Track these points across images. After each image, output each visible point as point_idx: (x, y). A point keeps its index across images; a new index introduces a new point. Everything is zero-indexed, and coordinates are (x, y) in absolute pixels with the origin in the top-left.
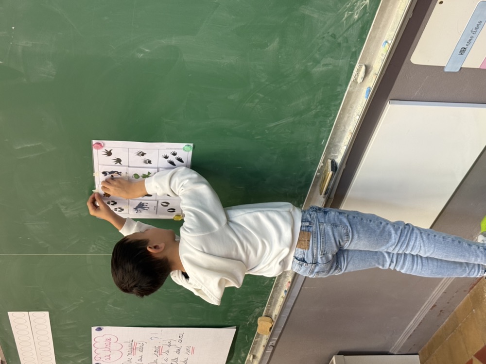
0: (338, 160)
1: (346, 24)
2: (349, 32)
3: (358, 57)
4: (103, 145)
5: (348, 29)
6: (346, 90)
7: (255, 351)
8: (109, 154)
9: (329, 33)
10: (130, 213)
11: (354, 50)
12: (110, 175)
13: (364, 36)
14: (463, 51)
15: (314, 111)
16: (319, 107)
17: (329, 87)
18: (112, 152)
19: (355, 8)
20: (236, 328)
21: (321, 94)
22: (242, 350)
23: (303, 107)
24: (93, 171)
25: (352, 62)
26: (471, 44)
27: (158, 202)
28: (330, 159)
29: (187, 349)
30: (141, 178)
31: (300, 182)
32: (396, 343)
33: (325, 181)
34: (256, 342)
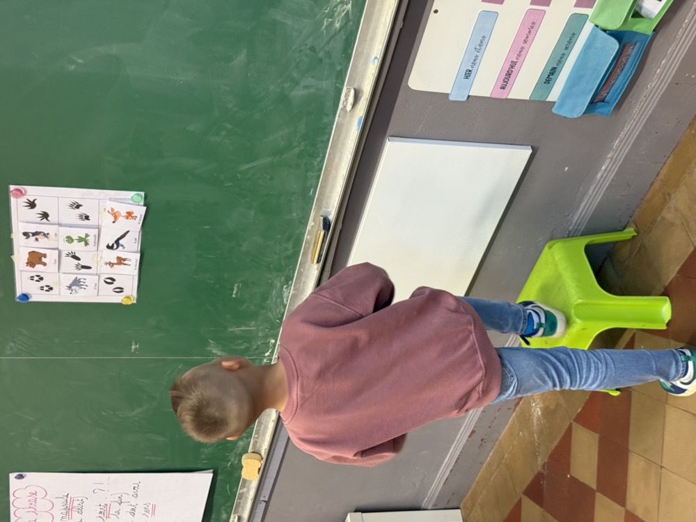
0: (332, 217)
1: (326, 34)
2: (331, 45)
3: (345, 78)
4: (23, 192)
5: (328, 42)
6: (334, 121)
7: (240, 509)
8: (32, 205)
9: (306, 45)
10: (62, 294)
11: (339, 68)
12: (34, 238)
13: (350, 51)
14: (468, 74)
15: (297, 148)
16: (303, 144)
17: (313, 117)
18: (36, 202)
19: (336, 14)
20: (213, 472)
21: (304, 126)
22: (223, 508)
23: (283, 143)
24: (10, 231)
25: (338, 85)
26: (477, 65)
27: (99, 276)
28: (322, 216)
29: (145, 508)
30: (75, 242)
31: (287, 249)
32: (430, 492)
33: (316, 243)
34: (241, 495)
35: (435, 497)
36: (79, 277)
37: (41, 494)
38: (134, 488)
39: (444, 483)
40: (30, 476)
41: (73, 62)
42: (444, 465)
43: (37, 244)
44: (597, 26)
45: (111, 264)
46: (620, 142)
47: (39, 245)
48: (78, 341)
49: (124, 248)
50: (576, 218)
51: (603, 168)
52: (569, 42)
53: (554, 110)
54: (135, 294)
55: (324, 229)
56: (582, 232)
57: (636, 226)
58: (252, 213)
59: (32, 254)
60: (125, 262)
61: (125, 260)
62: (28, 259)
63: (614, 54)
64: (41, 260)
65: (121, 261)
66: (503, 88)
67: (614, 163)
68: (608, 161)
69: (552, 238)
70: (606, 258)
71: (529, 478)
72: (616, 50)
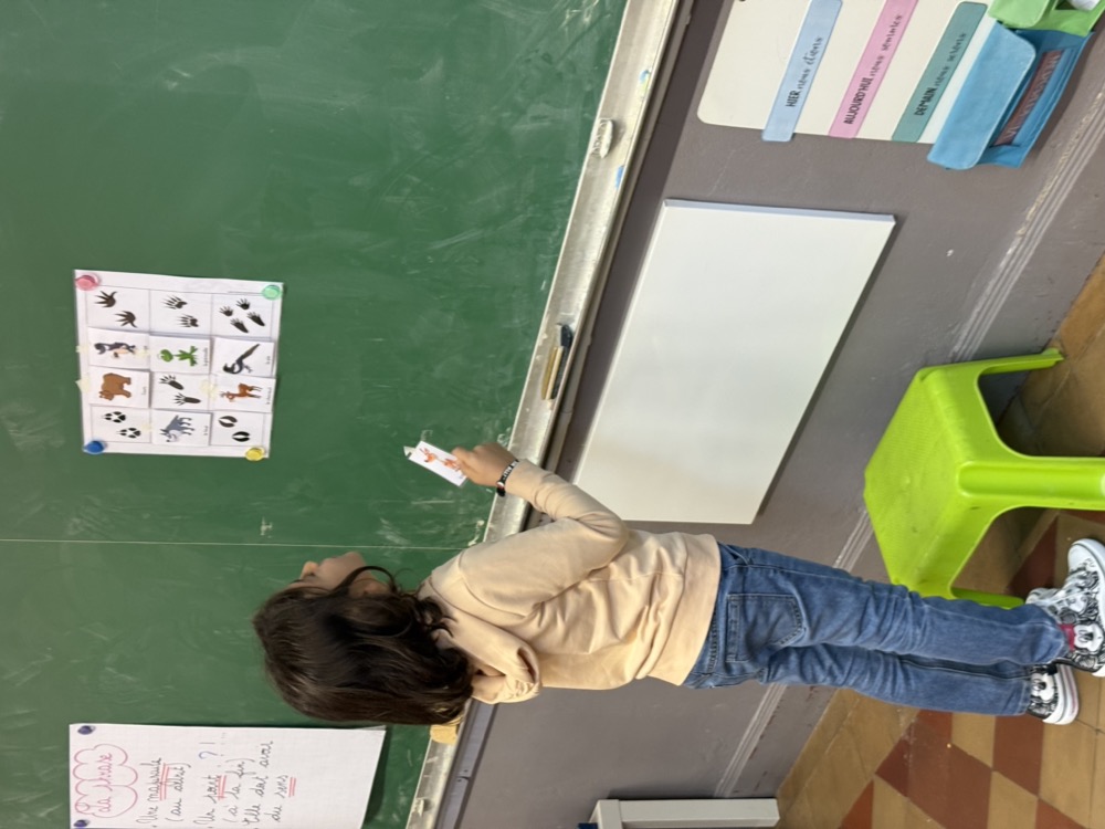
0: (575, 326)
1: (569, 34)
2: (576, 52)
3: (598, 104)
4: (96, 280)
5: (572, 47)
6: (579, 173)
7: (428, 790)
8: (109, 301)
9: (537, 51)
10: (154, 441)
11: (588, 88)
12: (112, 353)
13: (606, 62)
14: (793, 99)
15: (522, 216)
16: (530, 208)
17: (547, 166)
18: (115, 297)
19: (584, 2)
20: (386, 730)
21: (532, 181)
22: (400, 788)
23: (499, 207)
24: (74, 341)
26: (808, 84)
27: (212, 415)
28: (560, 324)
29: (280, 784)
30: (176, 359)
31: (503, 377)
32: (728, 770)
33: (550, 366)
34: (430, 766)
35: (736, 779)
36: (181, 415)
37: (118, 758)
38: (263, 751)
39: (751, 758)
40: (103, 730)
41: (174, 77)
42: (751, 726)
43: (116, 363)
44: (1000, 22)
45: (231, 396)
46: (1038, 210)
47: (120, 365)
48: (178, 517)
49: (250, 371)
50: (965, 333)
51: (1010, 252)
52: (956, 48)
53: (931, 157)
54: (267, 443)
55: (563, 344)
56: (976, 354)
57: (1063, 346)
58: (450, 318)
59: (109, 378)
60: (253, 392)
61: (251, 389)
62: (103, 387)
63: (1028, 66)
64: (122, 387)
65: (245, 391)
66: (849, 121)
67: (1027, 245)
68: (1018, 240)
69: (928, 363)
70: (1013, 398)
71: (887, 749)
72: (1031, 61)
